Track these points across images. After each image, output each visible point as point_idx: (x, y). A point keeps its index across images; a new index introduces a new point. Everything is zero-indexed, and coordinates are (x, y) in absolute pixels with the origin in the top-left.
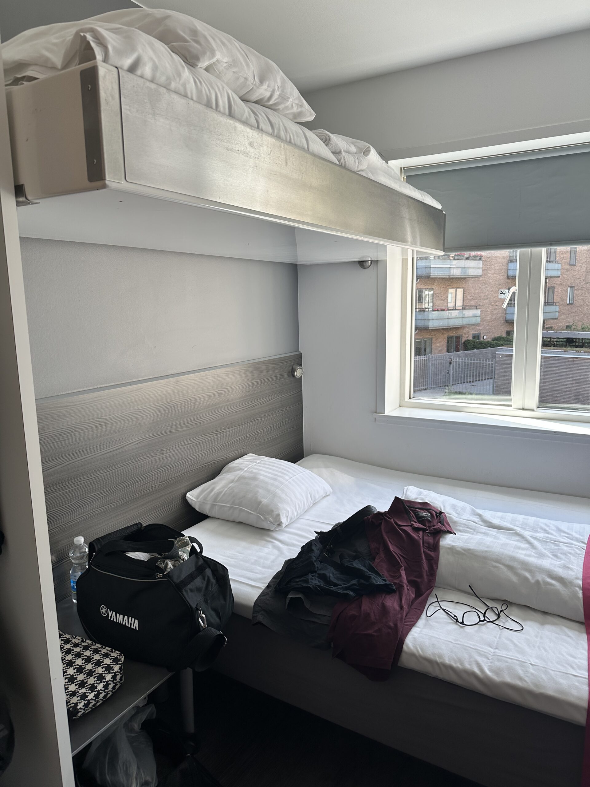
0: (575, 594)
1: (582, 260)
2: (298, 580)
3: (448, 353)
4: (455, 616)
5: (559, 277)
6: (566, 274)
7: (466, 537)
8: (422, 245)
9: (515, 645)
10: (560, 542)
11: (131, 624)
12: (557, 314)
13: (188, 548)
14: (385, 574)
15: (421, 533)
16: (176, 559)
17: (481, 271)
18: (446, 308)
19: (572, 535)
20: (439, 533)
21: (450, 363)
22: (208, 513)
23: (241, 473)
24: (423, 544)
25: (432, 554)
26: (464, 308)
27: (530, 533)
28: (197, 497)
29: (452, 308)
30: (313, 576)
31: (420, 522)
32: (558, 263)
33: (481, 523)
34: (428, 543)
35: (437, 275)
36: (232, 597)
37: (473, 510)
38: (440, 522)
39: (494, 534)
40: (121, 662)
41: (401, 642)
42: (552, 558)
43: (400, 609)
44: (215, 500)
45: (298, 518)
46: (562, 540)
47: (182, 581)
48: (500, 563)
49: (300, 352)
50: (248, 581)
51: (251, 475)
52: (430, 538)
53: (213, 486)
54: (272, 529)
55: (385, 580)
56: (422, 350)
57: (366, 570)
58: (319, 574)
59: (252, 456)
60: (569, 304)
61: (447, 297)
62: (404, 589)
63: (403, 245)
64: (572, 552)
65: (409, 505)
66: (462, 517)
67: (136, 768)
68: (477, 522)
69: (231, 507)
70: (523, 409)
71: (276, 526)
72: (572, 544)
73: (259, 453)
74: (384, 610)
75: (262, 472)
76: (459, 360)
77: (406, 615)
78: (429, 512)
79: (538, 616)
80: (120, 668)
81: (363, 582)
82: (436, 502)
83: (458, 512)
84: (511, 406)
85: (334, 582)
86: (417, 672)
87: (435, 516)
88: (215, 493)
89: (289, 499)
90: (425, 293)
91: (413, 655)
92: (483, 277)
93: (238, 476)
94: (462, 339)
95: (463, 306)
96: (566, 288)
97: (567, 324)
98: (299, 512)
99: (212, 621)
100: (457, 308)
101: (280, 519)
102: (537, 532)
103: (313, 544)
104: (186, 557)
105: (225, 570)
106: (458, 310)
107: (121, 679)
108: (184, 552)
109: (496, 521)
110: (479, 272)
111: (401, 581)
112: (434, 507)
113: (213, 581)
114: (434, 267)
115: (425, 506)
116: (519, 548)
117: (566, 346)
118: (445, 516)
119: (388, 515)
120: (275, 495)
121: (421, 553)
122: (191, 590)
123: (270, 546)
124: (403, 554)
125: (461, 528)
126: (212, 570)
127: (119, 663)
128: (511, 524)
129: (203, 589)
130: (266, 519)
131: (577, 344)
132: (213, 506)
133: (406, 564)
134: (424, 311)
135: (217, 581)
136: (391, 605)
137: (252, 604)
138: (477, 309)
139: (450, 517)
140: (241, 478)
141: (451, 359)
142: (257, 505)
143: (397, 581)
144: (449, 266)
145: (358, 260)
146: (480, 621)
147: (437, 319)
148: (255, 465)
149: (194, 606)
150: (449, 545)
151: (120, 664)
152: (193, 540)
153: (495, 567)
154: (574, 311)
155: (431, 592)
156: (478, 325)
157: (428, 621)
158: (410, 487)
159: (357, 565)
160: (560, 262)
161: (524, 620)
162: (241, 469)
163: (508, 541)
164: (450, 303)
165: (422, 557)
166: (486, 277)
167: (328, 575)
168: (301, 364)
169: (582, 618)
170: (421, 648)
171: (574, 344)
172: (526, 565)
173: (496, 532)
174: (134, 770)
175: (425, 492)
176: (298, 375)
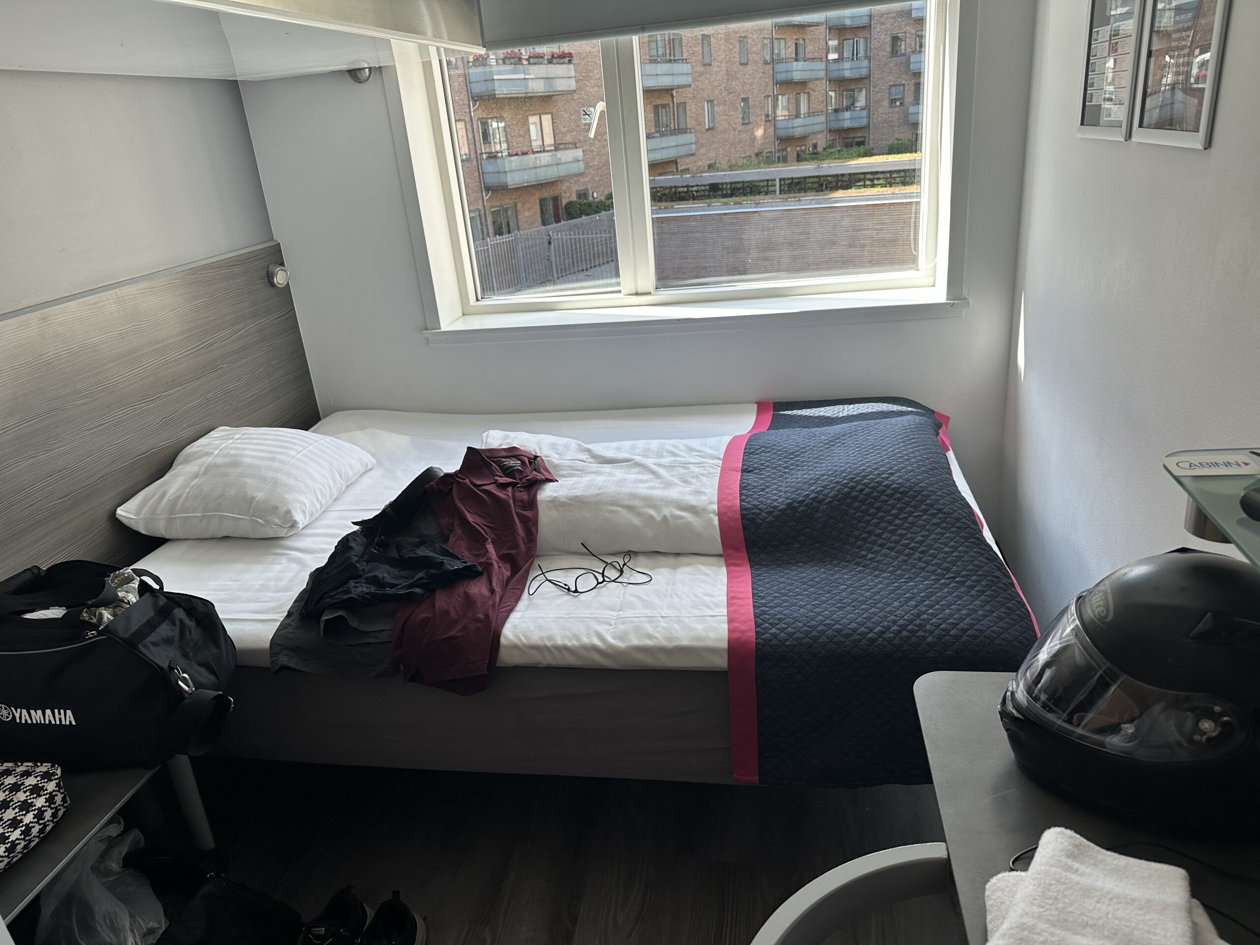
0: (710, 522)
1: (719, 56)
2: (334, 594)
3: (544, 225)
4: (566, 585)
5: (690, 86)
6: (699, 81)
7: (571, 483)
8: (451, 39)
9: (643, 600)
10: (690, 463)
11: (60, 719)
12: (694, 146)
13: (133, 585)
14: (466, 554)
15: (510, 489)
16: (115, 605)
17: (574, 83)
18: (530, 149)
19: (705, 452)
20: (534, 485)
21: (550, 243)
22: (164, 533)
23: (210, 459)
24: (514, 503)
25: (528, 514)
26: (557, 147)
27: (654, 460)
28: (138, 512)
29: (539, 150)
30: (356, 583)
31: (507, 476)
32: (686, 63)
33: (591, 460)
34: (522, 501)
35: (505, 92)
36: (230, 642)
37: (580, 446)
38: (535, 470)
39: (608, 470)
40: (56, 777)
41: (497, 635)
42: (681, 486)
43: (490, 594)
44: (172, 509)
45: (324, 511)
46: (692, 460)
47: (134, 634)
48: (617, 505)
49: (276, 241)
50: (255, 615)
51: (227, 460)
52: (523, 493)
53: (164, 489)
54: (283, 535)
55: (465, 562)
56: (504, 226)
57: (436, 555)
58: (366, 578)
59: (226, 430)
60: (709, 129)
61: (529, 130)
62: (493, 568)
63: (418, 39)
64: (705, 472)
65: (488, 455)
66: (566, 458)
67: (127, 917)
68: (585, 460)
69: (203, 517)
70: (637, 294)
71: (287, 530)
72: (705, 463)
73: (237, 421)
74: (469, 601)
75: (247, 452)
76: (562, 236)
77: (500, 601)
78: (519, 459)
79: (670, 560)
80: (58, 785)
81: (433, 571)
82: (529, 445)
83: (559, 452)
84: (620, 292)
85: (390, 584)
86: (523, 667)
87: (527, 462)
88: (169, 500)
89: (302, 484)
90: (491, 125)
91: (515, 647)
92: (578, 92)
93: (205, 466)
94: (561, 201)
95: (555, 142)
96: (701, 104)
97: (709, 162)
98: (323, 501)
99: (203, 680)
100: (546, 149)
101: (291, 517)
102: (663, 457)
103: (350, 539)
104: (133, 598)
105: (207, 605)
106: (548, 151)
107: (64, 800)
108: (127, 592)
109: (610, 454)
110: (572, 85)
111: (489, 558)
112: (525, 452)
113: (191, 624)
114: (499, 80)
115: (513, 452)
116: (640, 481)
117: (709, 197)
118: (542, 460)
119: (459, 475)
120: (276, 483)
121: (513, 516)
122: (155, 644)
123: (284, 560)
124: (488, 522)
125: (565, 472)
126: (184, 609)
127: (53, 778)
128: (630, 453)
129: (177, 638)
130: (267, 522)
131: (724, 192)
132: (170, 521)
133: (493, 536)
134: (495, 157)
135: (198, 622)
136: (477, 592)
137: (268, 645)
138: (576, 148)
139: (548, 461)
140: (209, 468)
141: (550, 236)
142: (248, 504)
143: (482, 560)
144: (522, 76)
145: (345, 67)
146: (598, 583)
147: (517, 170)
148: (232, 443)
149: (165, 665)
150: (550, 497)
151: (55, 779)
152: (140, 573)
153: (611, 512)
154: (716, 140)
155: (532, 563)
156: (581, 175)
157: (530, 600)
158: (491, 432)
159: (422, 552)
160: (690, 61)
161: (653, 568)
162: (207, 454)
163: (626, 476)
164: (535, 140)
165: (514, 521)
166: (583, 92)
167: (380, 575)
168: (283, 263)
169: (719, 549)
170: (523, 636)
171: (720, 193)
172: (649, 501)
173: (611, 468)
174: (125, 921)
175: (512, 434)
176: (281, 282)
